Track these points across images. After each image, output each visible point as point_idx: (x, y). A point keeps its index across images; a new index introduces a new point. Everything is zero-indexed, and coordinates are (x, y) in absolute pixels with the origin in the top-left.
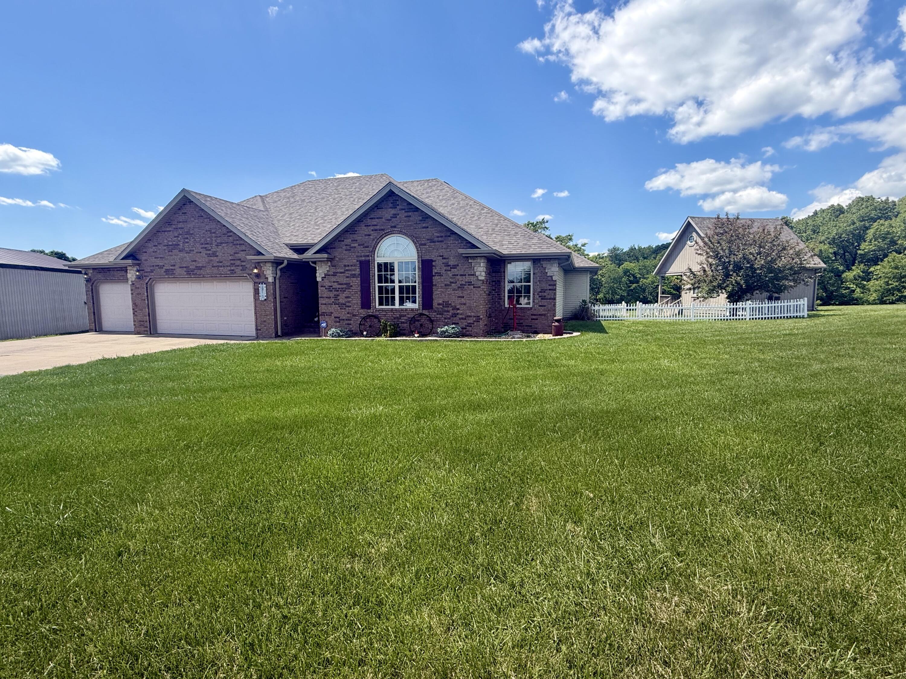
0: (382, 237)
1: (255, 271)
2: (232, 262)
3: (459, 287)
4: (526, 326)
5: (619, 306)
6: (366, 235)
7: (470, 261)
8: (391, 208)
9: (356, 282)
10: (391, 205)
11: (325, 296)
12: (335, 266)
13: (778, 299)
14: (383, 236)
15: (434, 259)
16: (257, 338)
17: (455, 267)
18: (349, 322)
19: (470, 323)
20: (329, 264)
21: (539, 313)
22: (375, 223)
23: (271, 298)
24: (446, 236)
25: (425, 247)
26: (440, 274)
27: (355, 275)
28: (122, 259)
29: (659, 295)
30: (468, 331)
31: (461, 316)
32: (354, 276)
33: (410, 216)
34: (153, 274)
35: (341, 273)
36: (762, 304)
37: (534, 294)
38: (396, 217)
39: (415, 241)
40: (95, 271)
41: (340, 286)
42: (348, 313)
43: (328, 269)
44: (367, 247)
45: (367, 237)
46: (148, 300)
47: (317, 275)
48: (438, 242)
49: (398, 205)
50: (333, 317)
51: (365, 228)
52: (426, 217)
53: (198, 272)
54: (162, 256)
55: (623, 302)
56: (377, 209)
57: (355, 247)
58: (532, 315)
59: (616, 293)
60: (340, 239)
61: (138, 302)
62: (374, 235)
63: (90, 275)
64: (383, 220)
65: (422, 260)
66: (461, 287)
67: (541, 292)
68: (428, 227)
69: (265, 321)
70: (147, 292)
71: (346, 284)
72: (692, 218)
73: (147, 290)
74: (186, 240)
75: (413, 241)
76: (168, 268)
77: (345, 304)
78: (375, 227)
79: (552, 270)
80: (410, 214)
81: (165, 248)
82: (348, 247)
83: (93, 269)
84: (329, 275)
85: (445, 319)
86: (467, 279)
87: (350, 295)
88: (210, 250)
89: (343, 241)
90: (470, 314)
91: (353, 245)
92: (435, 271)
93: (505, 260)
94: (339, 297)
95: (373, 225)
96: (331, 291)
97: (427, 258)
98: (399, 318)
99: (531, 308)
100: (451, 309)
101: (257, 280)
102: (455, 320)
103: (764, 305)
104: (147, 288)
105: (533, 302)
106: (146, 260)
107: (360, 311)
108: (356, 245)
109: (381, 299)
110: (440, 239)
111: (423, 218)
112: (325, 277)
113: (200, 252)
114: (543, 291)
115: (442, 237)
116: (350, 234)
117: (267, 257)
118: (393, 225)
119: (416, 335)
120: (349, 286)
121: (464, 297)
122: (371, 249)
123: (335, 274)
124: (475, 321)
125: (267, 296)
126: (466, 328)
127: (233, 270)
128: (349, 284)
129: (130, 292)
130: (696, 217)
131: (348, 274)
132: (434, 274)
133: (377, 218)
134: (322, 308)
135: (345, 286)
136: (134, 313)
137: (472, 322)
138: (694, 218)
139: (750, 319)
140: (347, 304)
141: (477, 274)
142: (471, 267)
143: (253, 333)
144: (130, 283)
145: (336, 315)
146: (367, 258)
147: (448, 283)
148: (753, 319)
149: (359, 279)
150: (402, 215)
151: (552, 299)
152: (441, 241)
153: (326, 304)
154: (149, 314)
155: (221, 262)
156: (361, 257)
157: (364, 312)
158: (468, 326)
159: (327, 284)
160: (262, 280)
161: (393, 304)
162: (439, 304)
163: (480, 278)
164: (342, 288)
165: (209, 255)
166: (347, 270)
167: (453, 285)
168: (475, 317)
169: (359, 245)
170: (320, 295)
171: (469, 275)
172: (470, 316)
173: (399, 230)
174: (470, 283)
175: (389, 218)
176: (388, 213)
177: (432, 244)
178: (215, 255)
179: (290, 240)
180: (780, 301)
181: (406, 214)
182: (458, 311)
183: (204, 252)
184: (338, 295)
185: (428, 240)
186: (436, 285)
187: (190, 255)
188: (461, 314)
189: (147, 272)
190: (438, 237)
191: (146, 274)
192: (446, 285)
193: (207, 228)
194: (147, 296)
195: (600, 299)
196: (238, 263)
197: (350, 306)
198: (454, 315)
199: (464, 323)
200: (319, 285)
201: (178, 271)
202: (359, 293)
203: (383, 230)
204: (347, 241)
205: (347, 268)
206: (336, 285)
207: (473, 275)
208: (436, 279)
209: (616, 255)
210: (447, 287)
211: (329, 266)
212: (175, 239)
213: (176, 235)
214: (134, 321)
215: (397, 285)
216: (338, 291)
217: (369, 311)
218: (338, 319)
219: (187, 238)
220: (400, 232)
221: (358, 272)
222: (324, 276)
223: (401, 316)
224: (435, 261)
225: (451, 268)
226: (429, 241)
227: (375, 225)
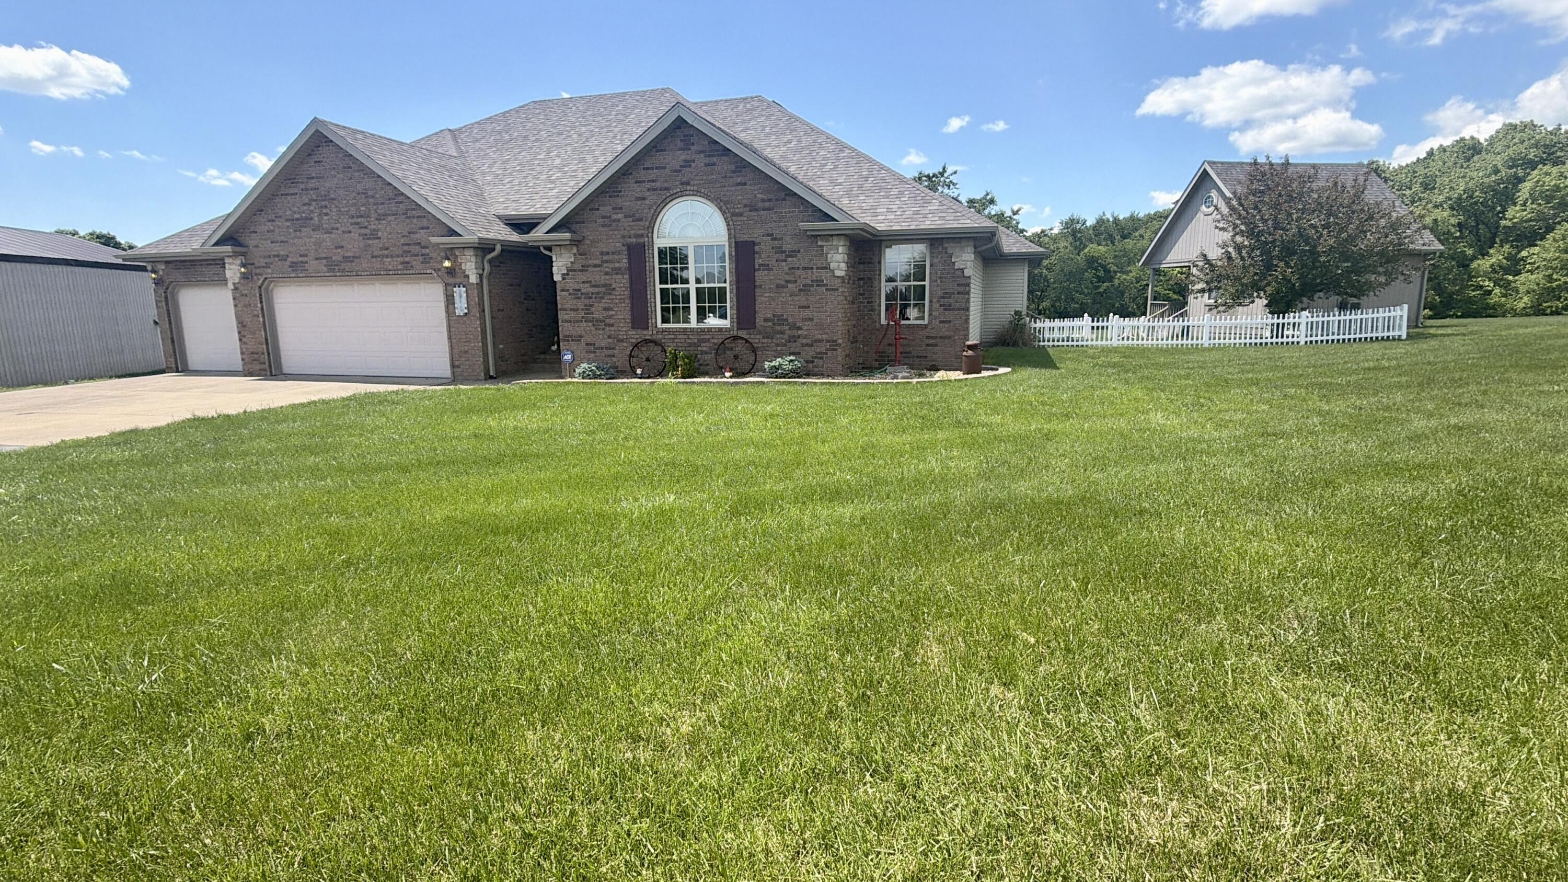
0: (665, 203)
1: (447, 264)
2: (406, 248)
3: (800, 290)
4: (917, 357)
5: (1077, 322)
6: (638, 199)
7: (819, 243)
8: (680, 149)
9: (622, 283)
10: (680, 144)
11: (567, 306)
12: (585, 254)
13: (1356, 307)
14: (668, 200)
15: (757, 240)
16: (454, 380)
17: (793, 253)
18: (611, 352)
19: (820, 353)
20: (575, 250)
21: (941, 334)
22: (651, 177)
23: (476, 312)
24: (777, 200)
25: (742, 218)
26: (767, 267)
27: (619, 269)
28: (214, 245)
29: (1149, 302)
30: (816, 366)
31: (804, 341)
32: (617, 271)
33: (714, 164)
34: (269, 271)
35: (595, 266)
36: (1329, 316)
37: (931, 302)
38: (690, 166)
39: (724, 208)
40: (171, 266)
41: (596, 290)
42: (609, 337)
43: (572, 260)
44: (640, 220)
45: (639, 202)
46: (263, 316)
47: (555, 270)
48: (764, 209)
49: (693, 144)
50: (583, 344)
51: (635, 185)
52: (742, 165)
53: (347, 266)
54: (282, 238)
55: (1086, 315)
56: (657, 151)
57: (619, 220)
58: (928, 337)
59: (1073, 299)
60: (592, 206)
61: (247, 320)
62: (652, 197)
63: (161, 273)
64: (667, 170)
65: (736, 243)
66: (805, 289)
67: (943, 298)
68: (745, 184)
69: (466, 352)
70: (261, 302)
71: (605, 285)
72: (1211, 163)
73: (261, 299)
74: (324, 211)
75: (720, 209)
76: (295, 260)
77: (604, 321)
78: (653, 184)
79: (964, 258)
80: (715, 159)
81: (288, 224)
82: (607, 221)
83: (167, 262)
84: (574, 271)
85: (777, 345)
86: (816, 274)
87: (612, 305)
88: (366, 227)
89: (598, 209)
90: (820, 337)
91: (614, 217)
92: (758, 261)
93: (881, 241)
94: (593, 309)
95: (649, 181)
96: (579, 298)
97: (746, 238)
98: (696, 345)
99: (926, 326)
100: (787, 328)
101: (451, 280)
102: (794, 347)
103: (1331, 318)
104: (261, 295)
105: (930, 315)
106: (257, 246)
107: (630, 333)
108: (620, 216)
109: (665, 311)
110: (767, 204)
111: (737, 167)
112: (568, 274)
113: (350, 232)
114: (947, 295)
115: (770, 200)
116: (610, 197)
117: (468, 238)
118: (684, 180)
119: (728, 374)
120: (609, 289)
121: (809, 307)
122: (647, 223)
123: (584, 268)
124: (827, 350)
125: (468, 308)
126: (813, 362)
127: (408, 263)
128: (611, 285)
129: (232, 302)
130: (1219, 163)
131: (607, 267)
132: (757, 267)
133: (657, 168)
134: (564, 328)
135: (604, 289)
136: (240, 340)
137: (823, 350)
138: (1214, 163)
139: (1306, 342)
140: (608, 321)
141: (832, 265)
142: (822, 254)
143: (447, 372)
144: (230, 286)
145: (589, 340)
146: (641, 240)
147: (783, 283)
148: (1311, 342)
149: (627, 276)
150: (701, 160)
151: (963, 309)
153: (570, 321)
154: (267, 340)
155: (387, 249)
156: (630, 237)
157: (636, 335)
158: (816, 358)
159: (571, 285)
160: (458, 281)
161: (687, 321)
162: (766, 320)
163: (839, 273)
164: (598, 293)
165: (365, 237)
166: (607, 261)
167: (790, 286)
168: (828, 341)
169: (626, 217)
170: (559, 306)
171: (817, 268)
172: (821, 341)
173: (695, 188)
174: (819, 283)
175: (678, 167)
176: (674, 158)
177: (753, 213)
178: (374, 235)
179: (504, 208)
180: (1359, 312)
181: (707, 160)
182: (800, 332)
183: (356, 231)
184: (591, 306)
185: (745, 206)
186: (760, 286)
187: (333, 236)
188: (806, 337)
189: (259, 267)
190: (763, 201)
191: (258, 271)
192: (778, 286)
193: (360, 188)
194: (262, 309)
195: (1045, 310)
196: (416, 249)
197: (612, 325)
198: (793, 339)
199: (810, 353)
200: (558, 287)
201: (313, 265)
202: (627, 301)
203: (666, 189)
204: (606, 210)
205: (605, 258)
206: (586, 288)
208: (760, 276)
209: (1074, 233)
210: (780, 290)
211: (575, 255)
212: (305, 208)
213: (307, 201)
214: (242, 353)
215: (692, 287)
216: (591, 298)
217: (645, 332)
218: (592, 348)
219: (326, 207)
220: (697, 193)
221: (624, 263)
222: (565, 272)
223: (701, 341)
224: (759, 244)
225: (787, 256)
226: (747, 209)
227: (653, 181)
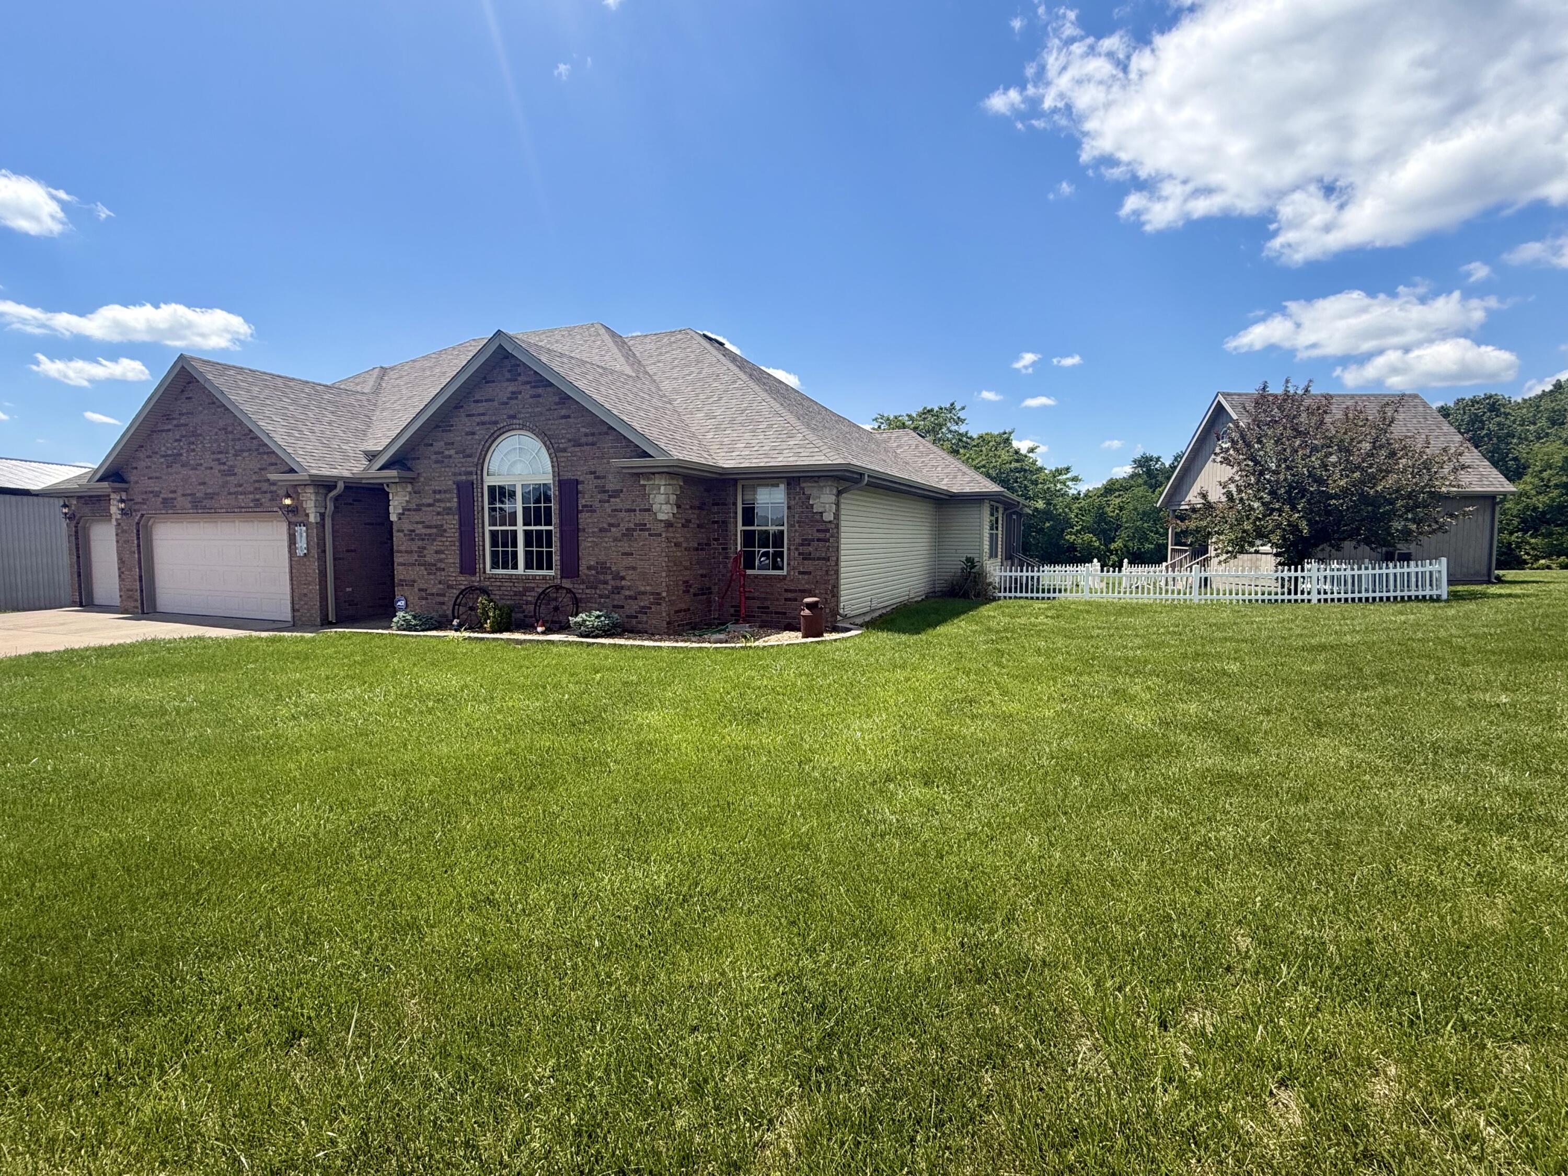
0: (493, 438)
1: (288, 502)
2: (257, 485)
3: (623, 535)
6: (467, 434)
7: (642, 482)
8: (508, 380)
9: (452, 523)
10: (508, 375)
11: (403, 548)
12: (419, 493)
14: (495, 436)
15: (581, 479)
16: (295, 625)
17: (616, 494)
18: (441, 599)
19: (643, 607)
20: (409, 488)
21: (802, 588)
22: (481, 410)
23: (314, 553)
24: (600, 434)
25: (565, 454)
26: (590, 509)
27: (450, 509)
28: (98, 481)
29: (1170, 547)
30: (640, 623)
31: (627, 593)
32: (448, 511)
33: (539, 396)
34: (145, 507)
35: (429, 505)
37: (789, 549)
38: (517, 398)
39: (548, 443)
40: (83, 501)
41: (428, 531)
42: (440, 583)
43: (407, 498)
44: (470, 456)
45: (470, 437)
46: (139, 553)
47: (391, 509)
48: (587, 444)
49: (520, 375)
50: (416, 590)
51: (466, 419)
52: (565, 399)
53: (207, 503)
54: (158, 474)
55: (1095, 560)
56: (487, 382)
57: (450, 457)
58: (786, 591)
60: (426, 441)
61: (126, 556)
62: (481, 433)
63: (73, 508)
64: (496, 403)
65: (559, 481)
66: (628, 533)
67: (802, 545)
68: (569, 417)
69: (305, 595)
70: (138, 538)
71: (436, 527)
72: (1226, 395)
73: (138, 535)
74: (192, 447)
75: (545, 444)
76: (165, 496)
77: (435, 565)
78: (482, 418)
79: (822, 500)
80: (540, 391)
81: (162, 460)
82: (439, 457)
83: (79, 497)
84: (409, 510)
85: (601, 596)
86: (638, 517)
87: (443, 548)
88: (224, 464)
89: (431, 445)
90: (643, 589)
91: (447, 453)
92: (582, 502)
93: (736, 481)
94: (426, 552)
95: (479, 415)
96: (413, 540)
97: (567, 476)
98: (522, 594)
99: (785, 577)
100: (610, 577)
101: (293, 519)
102: (618, 599)
104: (138, 531)
105: (788, 564)
106: (137, 482)
107: (459, 578)
108: (452, 452)
109: (494, 554)
110: (590, 439)
111: (560, 399)
112: (403, 514)
113: (211, 468)
114: (806, 542)
115: (593, 434)
116: (443, 431)
117: (302, 476)
118: (512, 413)
119: (540, 629)
120: (441, 530)
121: (632, 554)
122: (476, 460)
123: (418, 509)
124: (651, 603)
125: (308, 549)
126: (637, 617)
127: (258, 500)
128: (442, 526)
129: (114, 538)
130: (1235, 394)
131: (439, 507)
132: (580, 508)
133: (486, 401)
134: (400, 573)
135: (434, 531)
136: (120, 576)
137: (646, 603)
138: (1229, 394)
139: (1319, 600)
140: (439, 565)
141: (655, 507)
142: (645, 496)
143: (287, 615)
144: (114, 523)
145: (422, 586)
146: (470, 478)
147: (605, 526)
148: (1326, 600)
149: (457, 517)
150: (527, 391)
152: (593, 444)
153: (404, 565)
154: (141, 577)
155: (241, 486)
156: (460, 474)
157: (464, 581)
158: (640, 612)
159: (407, 526)
160: (300, 519)
161: (515, 567)
162: (589, 568)
163: (661, 516)
164: (430, 535)
165: (224, 473)
166: (439, 501)
167: (613, 529)
168: (652, 594)
169: (457, 453)
170: (395, 547)
171: (640, 510)
172: (644, 593)
173: (521, 422)
174: (642, 527)
175: (505, 399)
176: (502, 390)
177: (577, 449)
178: (231, 472)
181: (532, 392)
182: (623, 583)
183: (217, 467)
184: (424, 548)
185: (570, 441)
186: (584, 530)
187: (197, 472)
188: (629, 588)
189: (137, 503)
190: (586, 435)
191: (136, 507)
192: (601, 530)
193: (221, 423)
194: (139, 546)
196: (265, 486)
197: (444, 570)
198: (617, 590)
199: (632, 607)
200: (395, 528)
201: (181, 501)
202: (457, 544)
203: (496, 423)
204: (439, 445)
205: (438, 496)
206: (420, 530)
207: (648, 510)
208: (584, 518)
210: (604, 534)
211: (410, 493)
212: (176, 444)
213: (178, 437)
214: (121, 590)
215: (520, 528)
216: (423, 540)
217: (473, 579)
218: (424, 594)
219: (193, 443)
220: (523, 427)
221: (454, 504)
222: (401, 511)
223: (527, 590)
224: (583, 482)
225: (610, 496)
226: (570, 444)
227: (483, 414)
